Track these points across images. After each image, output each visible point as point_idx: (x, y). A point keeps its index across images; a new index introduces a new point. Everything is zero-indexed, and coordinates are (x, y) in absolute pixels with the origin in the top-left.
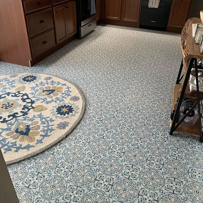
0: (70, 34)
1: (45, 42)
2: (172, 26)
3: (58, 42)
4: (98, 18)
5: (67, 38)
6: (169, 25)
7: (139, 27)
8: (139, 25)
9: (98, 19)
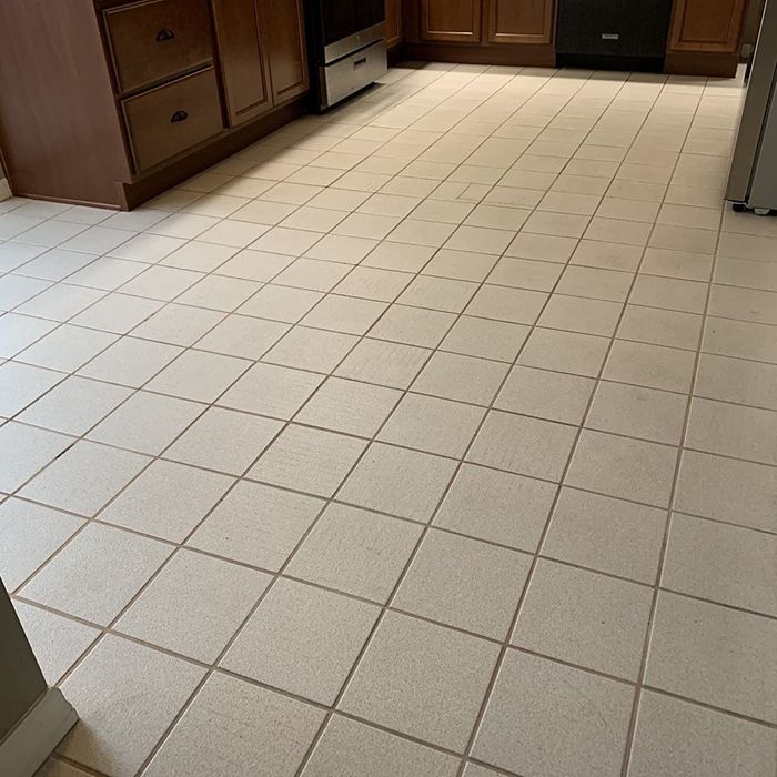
0: (280, 93)
1: (180, 117)
2: (687, 47)
3: (235, 121)
4: (392, 40)
5: (269, 104)
6: (673, 44)
7: (554, 64)
8: (554, 56)
9: (395, 44)
